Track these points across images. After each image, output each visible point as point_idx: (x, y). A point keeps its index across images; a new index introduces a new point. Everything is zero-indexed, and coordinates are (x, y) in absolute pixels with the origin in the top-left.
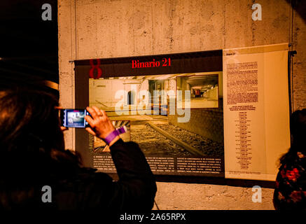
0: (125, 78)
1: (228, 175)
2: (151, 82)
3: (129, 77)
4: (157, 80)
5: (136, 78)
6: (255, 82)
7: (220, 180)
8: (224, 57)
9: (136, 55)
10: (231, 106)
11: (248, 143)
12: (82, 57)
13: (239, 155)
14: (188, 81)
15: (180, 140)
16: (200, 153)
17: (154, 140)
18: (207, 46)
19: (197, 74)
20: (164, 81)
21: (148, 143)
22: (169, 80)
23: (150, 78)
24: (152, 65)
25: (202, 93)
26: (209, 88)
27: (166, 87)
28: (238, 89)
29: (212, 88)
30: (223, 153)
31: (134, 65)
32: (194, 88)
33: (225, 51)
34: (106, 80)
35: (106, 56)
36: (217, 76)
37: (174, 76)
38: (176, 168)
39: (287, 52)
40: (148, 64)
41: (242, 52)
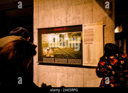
1: (84, 65)
2: (60, 35)
6: (93, 35)
7: (81, 66)
8: (83, 27)
9: (56, 26)
10: (85, 43)
12: (40, 27)
13: (87, 58)
15: (69, 54)
16: (75, 58)
17: (61, 53)
18: (78, 23)
19: (74, 32)
20: (64, 34)
21: (59, 54)
22: (66, 34)
23: (60, 34)
27: (65, 36)
28: (87, 37)
30: (82, 58)
31: (55, 30)
33: (83, 25)
34: (47, 35)
35: (47, 27)
36: (81, 33)
37: (67, 33)
38: (68, 62)
39: (102, 25)
41: (88, 25)
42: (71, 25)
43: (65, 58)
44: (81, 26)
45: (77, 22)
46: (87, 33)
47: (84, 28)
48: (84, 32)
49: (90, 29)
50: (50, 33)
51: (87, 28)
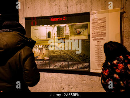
0: (47, 26)
1: (92, 71)
2: (58, 28)
3: (48, 25)
4: (60, 27)
5: (51, 26)
6: (105, 27)
8: (91, 15)
10: (93, 38)
11: (101, 56)
13: (97, 61)
14: (74, 27)
15: (70, 54)
16: (80, 60)
17: (59, 54)
20: (64, 27)
21: (56, 56)
23: (58, 25)
24: (58, 19)
25: (80, 32)
26: (84, 30)
27: (65, 30)
29: (85, 30)
30: (90, 61)
31: (51, 19)
32: (77, 30)
33: (91, 12)
34: (39, 27)
36: (87, 24)
38: (69, 67)
40: (56, 19)
42: (73, 13)
43: (64, 61)
44: (88, 14)
45: (82, 8)
46: (96, 25)
47: (92, 17)
48: (92, 23)
49: (100, 19)
50: (43, 24)
51: (96, 17)
